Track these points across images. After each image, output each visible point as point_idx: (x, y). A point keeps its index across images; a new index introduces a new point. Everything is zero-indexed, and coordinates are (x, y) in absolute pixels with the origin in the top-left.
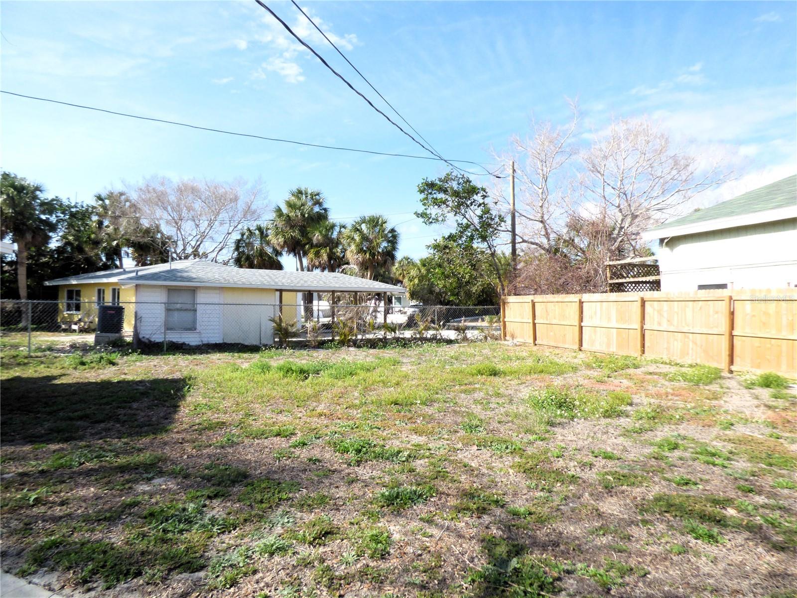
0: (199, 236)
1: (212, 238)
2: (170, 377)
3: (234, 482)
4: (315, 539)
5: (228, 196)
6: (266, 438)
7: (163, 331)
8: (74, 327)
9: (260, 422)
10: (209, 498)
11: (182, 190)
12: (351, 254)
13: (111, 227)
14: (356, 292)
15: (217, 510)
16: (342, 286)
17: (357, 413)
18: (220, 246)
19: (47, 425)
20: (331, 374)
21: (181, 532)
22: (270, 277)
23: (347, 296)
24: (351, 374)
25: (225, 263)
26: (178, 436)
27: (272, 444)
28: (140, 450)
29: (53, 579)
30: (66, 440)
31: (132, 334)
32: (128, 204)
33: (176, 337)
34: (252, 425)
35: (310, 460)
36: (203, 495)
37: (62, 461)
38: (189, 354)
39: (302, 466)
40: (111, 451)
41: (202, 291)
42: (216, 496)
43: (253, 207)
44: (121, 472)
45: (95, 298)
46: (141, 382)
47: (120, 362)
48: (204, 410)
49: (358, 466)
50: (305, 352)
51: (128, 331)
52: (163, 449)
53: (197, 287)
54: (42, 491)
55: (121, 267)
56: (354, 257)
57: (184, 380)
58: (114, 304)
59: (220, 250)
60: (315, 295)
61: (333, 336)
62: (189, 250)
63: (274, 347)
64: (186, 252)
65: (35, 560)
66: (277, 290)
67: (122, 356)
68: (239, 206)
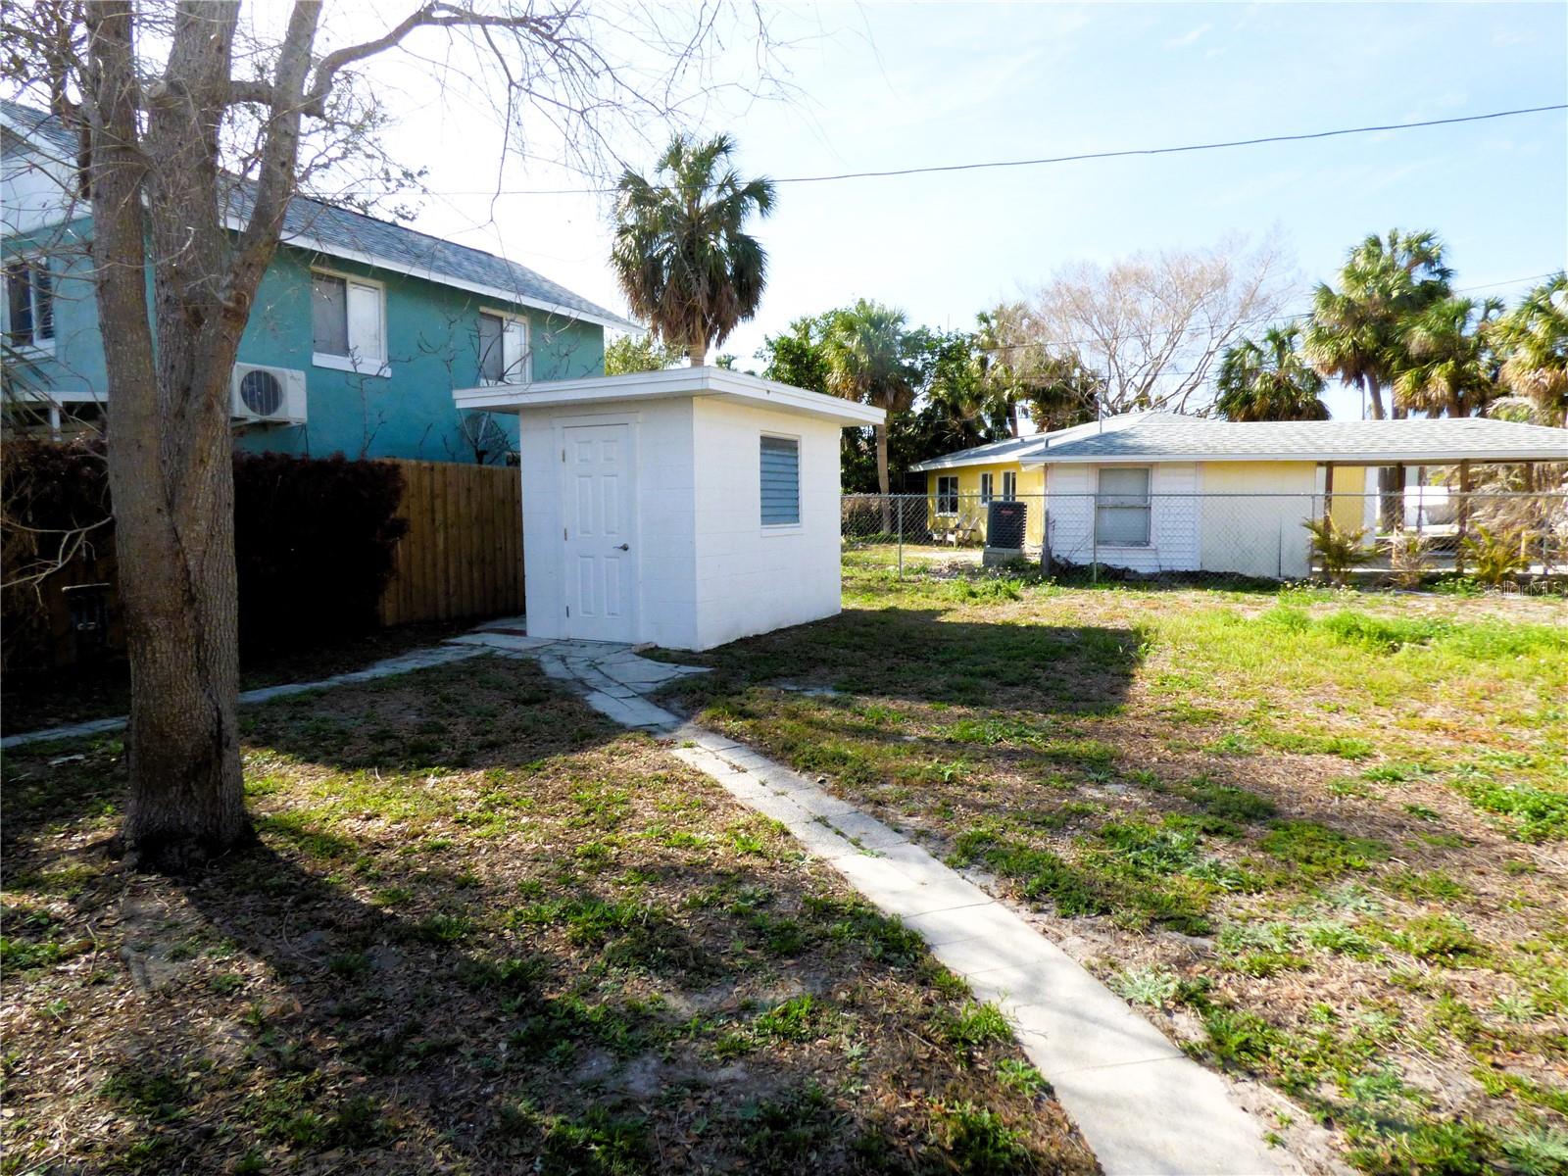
0: (1148, 367)
1: (1174, 366)
2: (1110, 626)
3: (1249, 817)
4: (1431, 952)
5: (1207, 276)
6: (1308, 754)
7: (1091, 546)
8: (951, 538)
9: (1293, 723)
10: (1205, 831)
11: (1118, 280)
12: (1520, 368)
13: (1001, 368)
14: (1530, 462)
15: (1221, 853)
16: (1489, 447)
17: (1533, 738)
18: (1192, 381)
19: (943, 678)
20: (1459, 646)
21: (1164, 871)
22: (1305, 437)
23: (1502, 473)
24: (1513, 650)
25: (1202, 415)
26: (1137, 724)
27: (1322, 767)
28: (1079, 736)
29: (990, 880)
30: (972, 704)
31: (1040, 550)
32: (1026, 322)
33: (1112, 557)
34: (1275, 726)
35: (1413, 809)
36: (1194, 826)
37: (972, 731)
38: (1138, 588)
39: (1394, 819)
40: (1036, 730)
41: (1162, 471)
42: (1218, 832)
43: (1262, 292)
44: (1056, 763)
45: (978, 491)
46: (1063, 630)
47: (1024, 595)
48: (1178, 688)
49: (1538, 844)
50: (1387, 598)
51: (1032, 546)
52: (1115, 741)
53: (1152, 464)
54: (957, 766)
55: (1015, 435)
56: (1527, 377)
57: (1137, 632)
58: (1007, 498)
59: (1192, 389)
60: (1411, 472)
61: (1460, 565)
62: (1131, 395)
63: (1313, 583)
64: (1126, 399)
65: (965, 853)
66: (1320, 464)
67: (1027, 586)
68: (1230, 294)
